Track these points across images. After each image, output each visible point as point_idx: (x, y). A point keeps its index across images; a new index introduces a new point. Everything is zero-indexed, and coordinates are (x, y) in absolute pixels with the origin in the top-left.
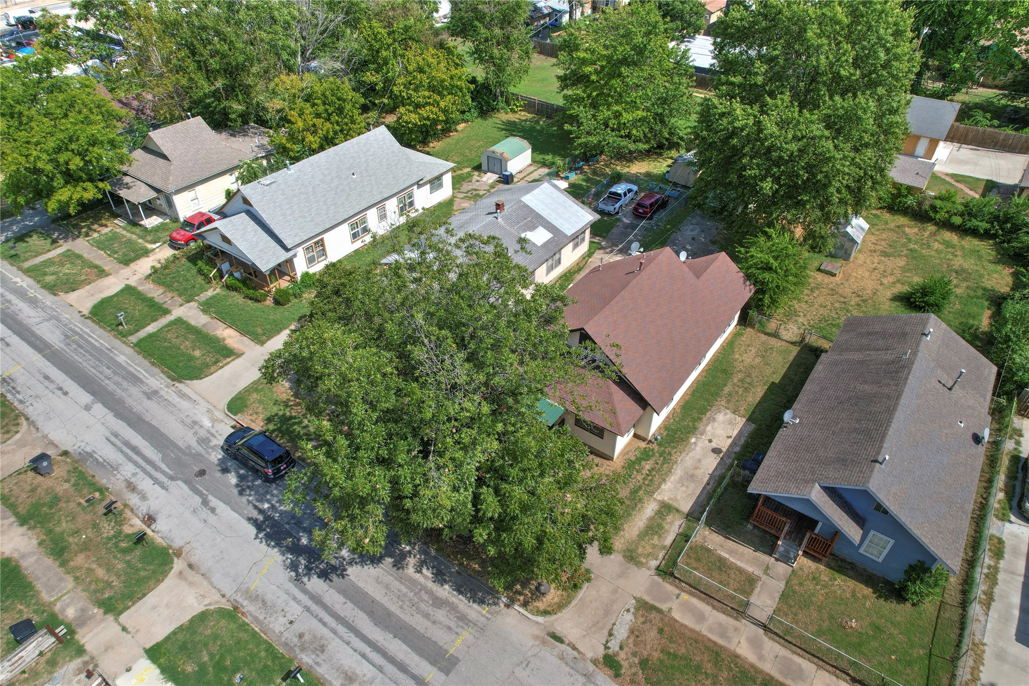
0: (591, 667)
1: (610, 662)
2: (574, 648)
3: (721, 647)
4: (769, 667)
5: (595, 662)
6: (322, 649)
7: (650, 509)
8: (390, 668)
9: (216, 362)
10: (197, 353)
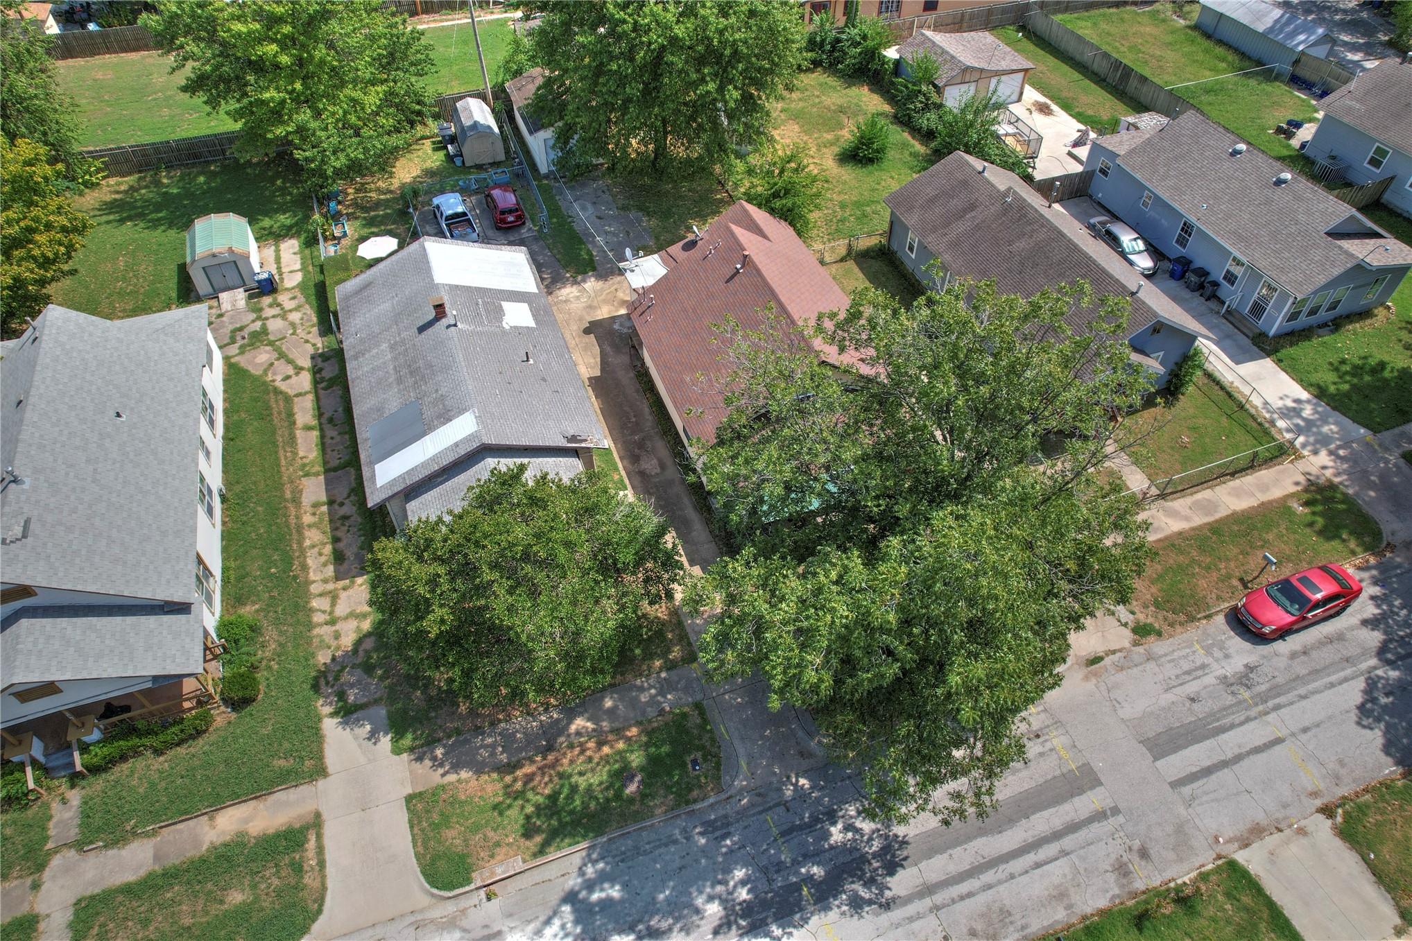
0: (1140, 649)
1: (1141, 631)
2: (1114, 652)
5: (1136, 644)
6: (1005, 913)
8: (1068, 842)
9: (298, 869)
10: (236, 897)
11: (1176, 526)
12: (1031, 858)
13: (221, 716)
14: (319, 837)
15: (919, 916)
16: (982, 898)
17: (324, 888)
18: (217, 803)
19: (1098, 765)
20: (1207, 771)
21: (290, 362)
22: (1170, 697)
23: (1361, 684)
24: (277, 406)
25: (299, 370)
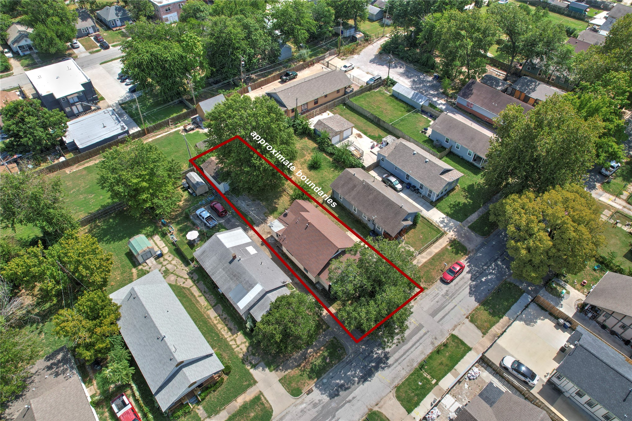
3: (423, 264)
4: (429, 257)
6: (413, 360)
8: (421, 341)
9: (263, 404)
10: (252, 415)
11: (424, 260)
12: (414, 347)
13: (225, 377)
14: (263, 396)
15: (397, 366)
16: (408, 358)
17: (271, 406)
18: (236, 397)
19: (422, 323)
20: (444, 317)
21: (182, 277)
22: (433, 303)
23: (469, 287)
24: (187, 292)
25: (186, 279)
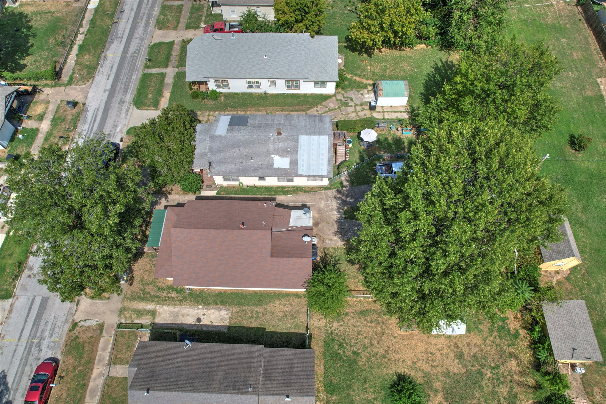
0: (71, 320)
1: (75, 325)
2: (76, 311)
3: (94, 363)
4: (92, 384)
5: (73, 320)
7: (150, 306)
11: (95, 371)
17: (142, 110)
18: (173, 93)
20: (30, 310)
22: (52, 317)
24: (303, 107)
